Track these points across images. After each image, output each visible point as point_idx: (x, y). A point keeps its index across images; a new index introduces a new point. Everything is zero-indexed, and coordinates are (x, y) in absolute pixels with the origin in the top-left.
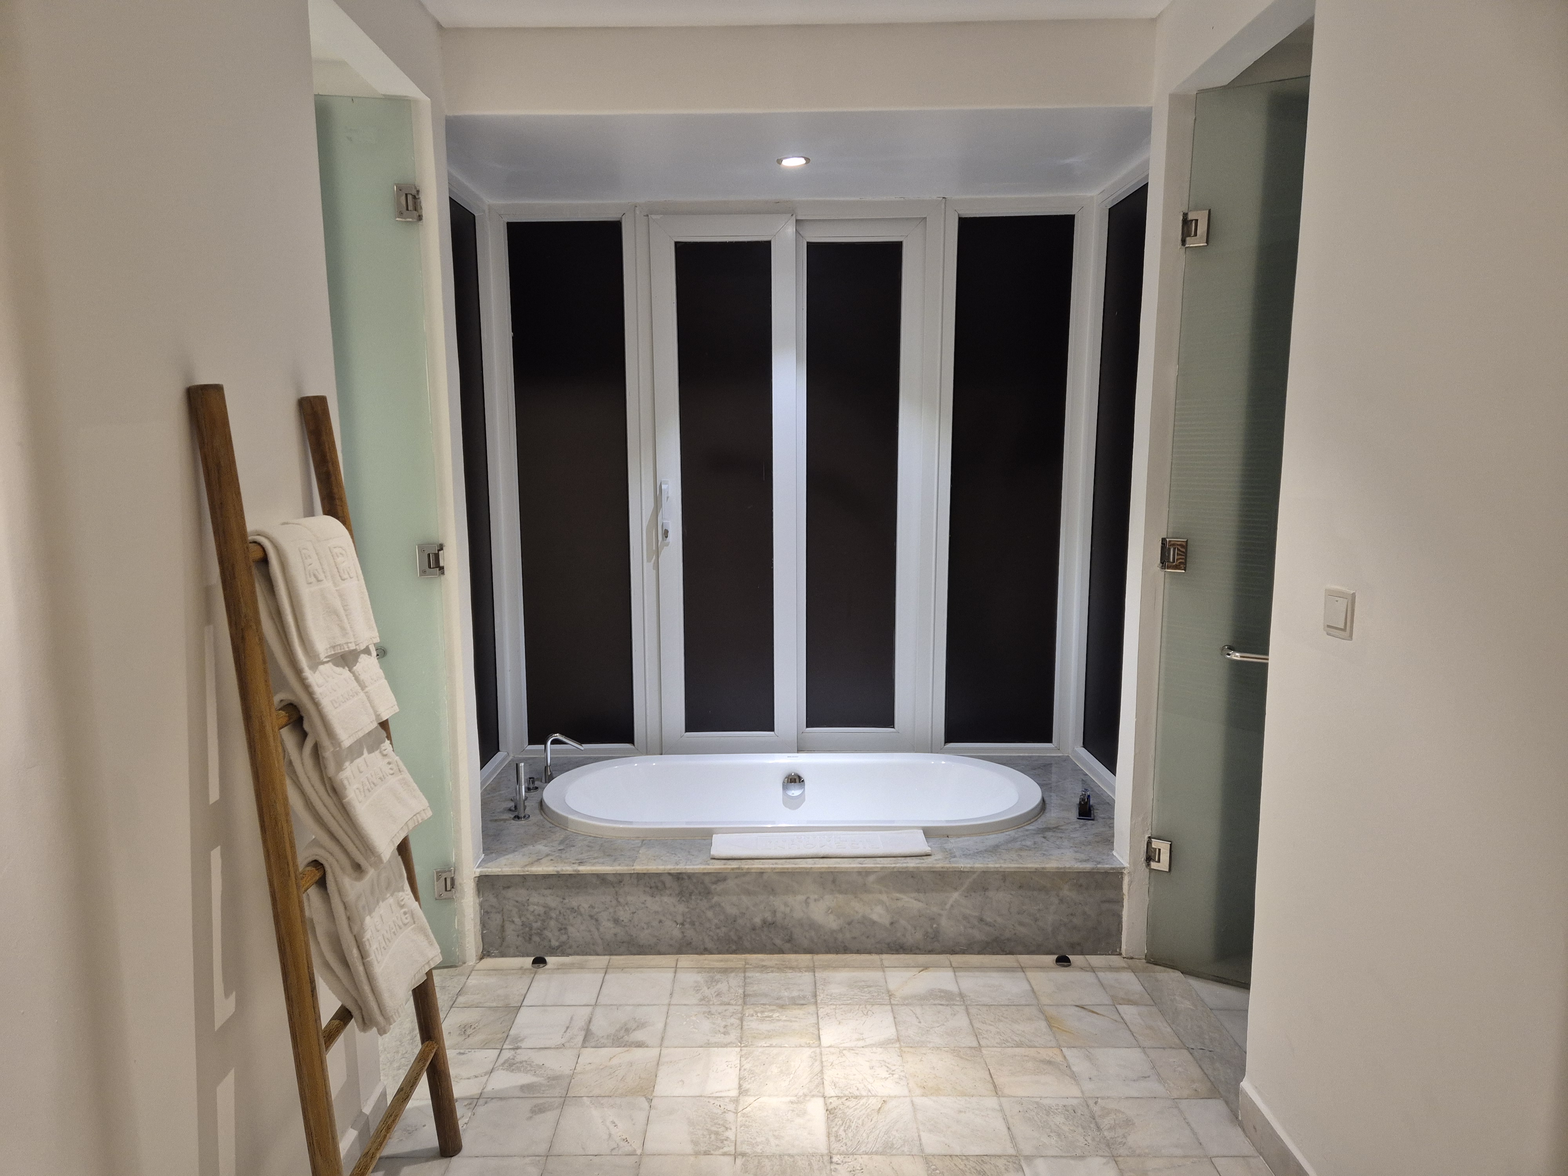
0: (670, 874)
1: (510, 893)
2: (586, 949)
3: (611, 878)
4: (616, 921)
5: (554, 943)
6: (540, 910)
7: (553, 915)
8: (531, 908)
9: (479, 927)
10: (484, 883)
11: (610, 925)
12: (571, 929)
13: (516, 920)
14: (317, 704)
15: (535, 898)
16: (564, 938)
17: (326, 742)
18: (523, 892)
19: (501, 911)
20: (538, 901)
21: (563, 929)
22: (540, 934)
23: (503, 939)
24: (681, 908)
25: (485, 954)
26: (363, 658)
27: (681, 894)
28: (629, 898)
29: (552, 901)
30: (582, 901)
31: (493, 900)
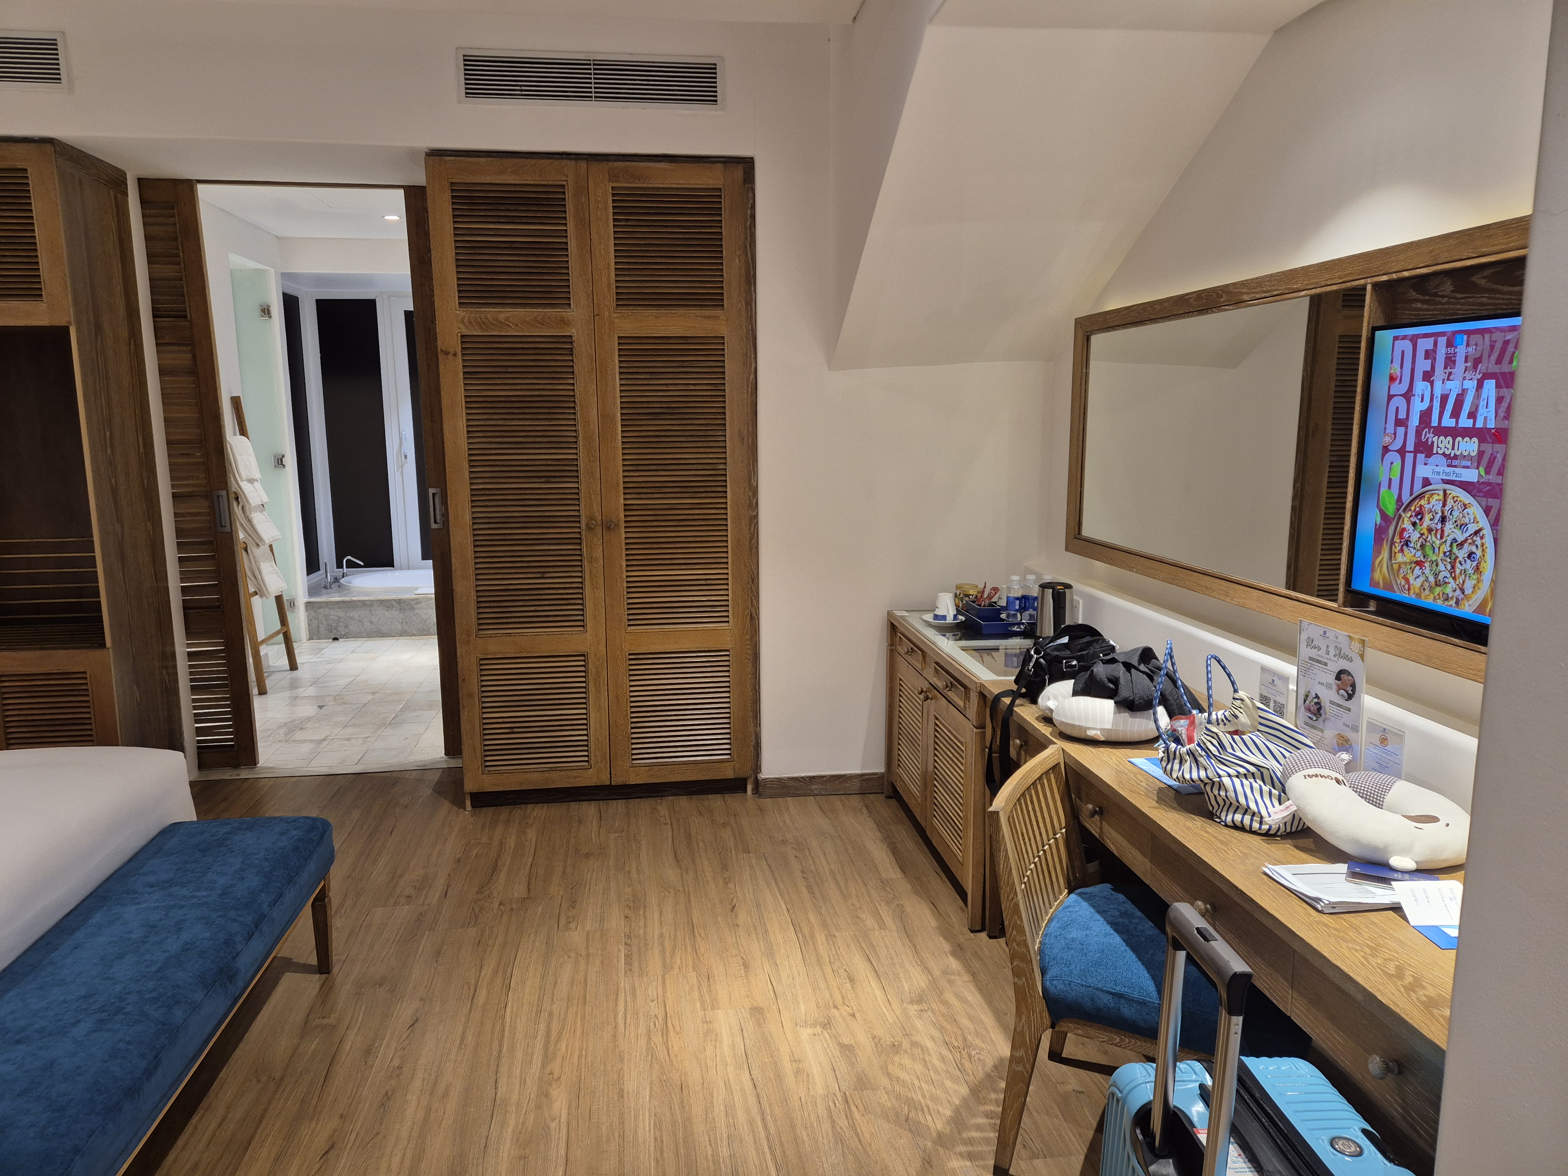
0: (395, 600)
1: (321, 611)
2: (357, 636)
3: (368, 603)
4: (371, 622)
5: (343, 633)
6: (336, 618)
7: (341, 620)
8: (331, 617)
9: (307, 626)
10: (308, 605)
11: (369, 624)
12: (350, 626)
13: (325, 623)
14: (243, 492)
15: (333, 613)
16: (347, 631)
17: (246, 504)
18: (327, 610)
19: (317, 619)
20: (334, 614)
21: (346, 627)
22: (336, 629)
23: (319, 632)
24: (401, 616)
25: (311, 638)
26: (256, 482)
27: (400, 609)
28: (377, 612)
29: (341, 614)
30: (355, 614)
31: (313, 614)
